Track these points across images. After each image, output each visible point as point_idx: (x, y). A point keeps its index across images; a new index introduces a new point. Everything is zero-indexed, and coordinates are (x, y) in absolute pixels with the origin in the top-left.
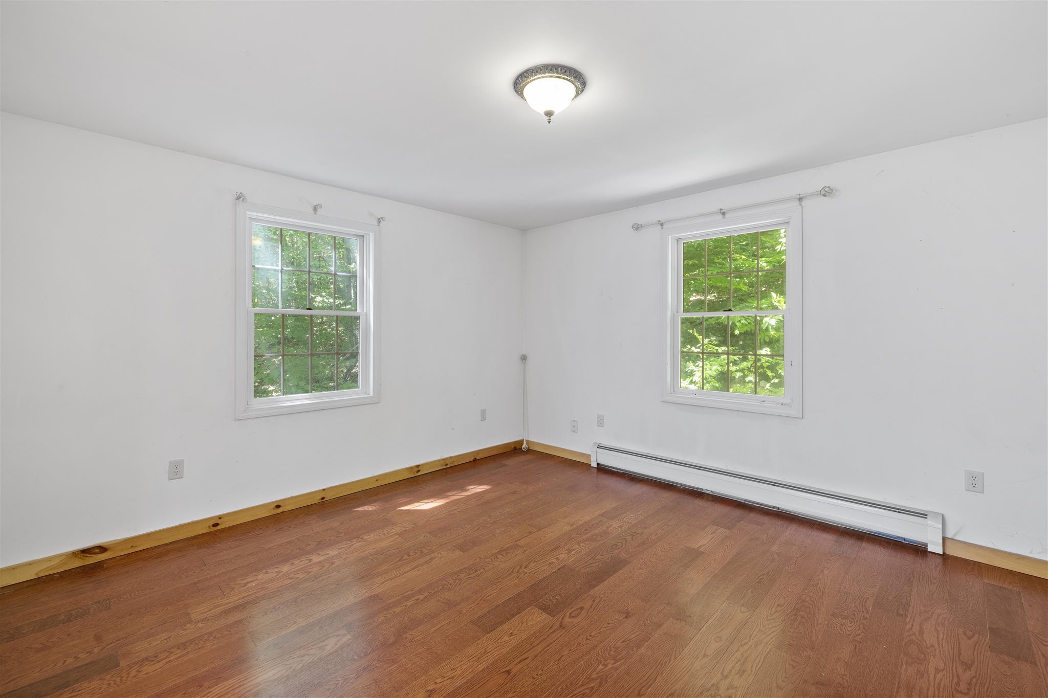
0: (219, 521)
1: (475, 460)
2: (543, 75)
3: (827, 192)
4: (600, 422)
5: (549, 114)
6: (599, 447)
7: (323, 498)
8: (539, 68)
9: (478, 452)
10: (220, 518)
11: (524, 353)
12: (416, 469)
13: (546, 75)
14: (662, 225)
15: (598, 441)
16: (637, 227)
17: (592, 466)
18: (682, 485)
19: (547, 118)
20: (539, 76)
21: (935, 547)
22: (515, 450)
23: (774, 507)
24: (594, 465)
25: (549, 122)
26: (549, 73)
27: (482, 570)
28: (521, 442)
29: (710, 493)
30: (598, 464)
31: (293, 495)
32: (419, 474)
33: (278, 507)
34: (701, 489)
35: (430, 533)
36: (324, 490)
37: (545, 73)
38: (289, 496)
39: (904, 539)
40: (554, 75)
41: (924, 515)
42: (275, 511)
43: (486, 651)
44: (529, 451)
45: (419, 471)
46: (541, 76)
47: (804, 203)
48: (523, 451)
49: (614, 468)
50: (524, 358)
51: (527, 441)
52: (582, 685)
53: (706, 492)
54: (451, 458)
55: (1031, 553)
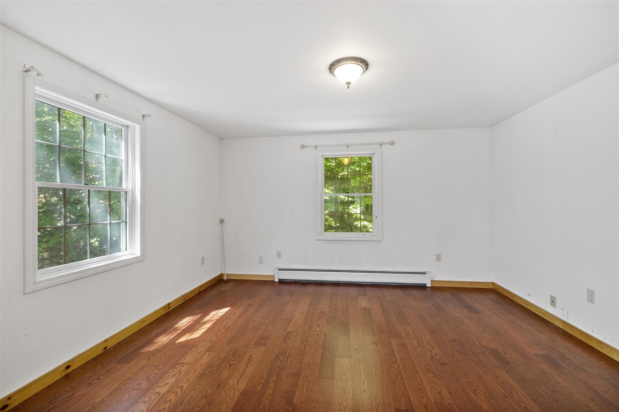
0: (9, 402)
1: (200, 292)
2: (350, 62)
3: (392, 143)
4: (279, 255)
5: (348, 83)
6: (279, 270)
7: (106, 348)
8: (349, 58)
9: (200, 287)
10: (9, 399)
11: (221, 218)
12: (168, 307)
13: (352, 62)
14: (316, 147)
15: (277, 267)
16: (303, 147)
17: (275, 281)
18: (328, 281)
19: (347, 86)
20: (348, 62)
21: (429, 285)
22: (219, 281)
23: (371, 283)
24: (277, 280)
25: (348, 88)
26: (354, 61)
27: (288, 351)
28: (222, 275)
29: (342, 282)
30: (279, 279)
31: (80, 353)
32: (170, 309)
33: (68, 367)
34: (337, 281)
35: (228, 343)
36: (106, 340)
37: (352, 61)
38: (76, 355)
39: (418, 284)
40: (356, 63)
41: (425, 273)
42: (65, 372)
43: (343, 388)
44: (229, 281)
45: (170, 307)
46: (349, 62)
47: (382, 146)
48: (225, 281)
49: (288, 280)
50: (222, 221)
51: (226, 274)
52: (397, 380)
53: (341, 282)
54: (187, 294)
55: (453, 279)
